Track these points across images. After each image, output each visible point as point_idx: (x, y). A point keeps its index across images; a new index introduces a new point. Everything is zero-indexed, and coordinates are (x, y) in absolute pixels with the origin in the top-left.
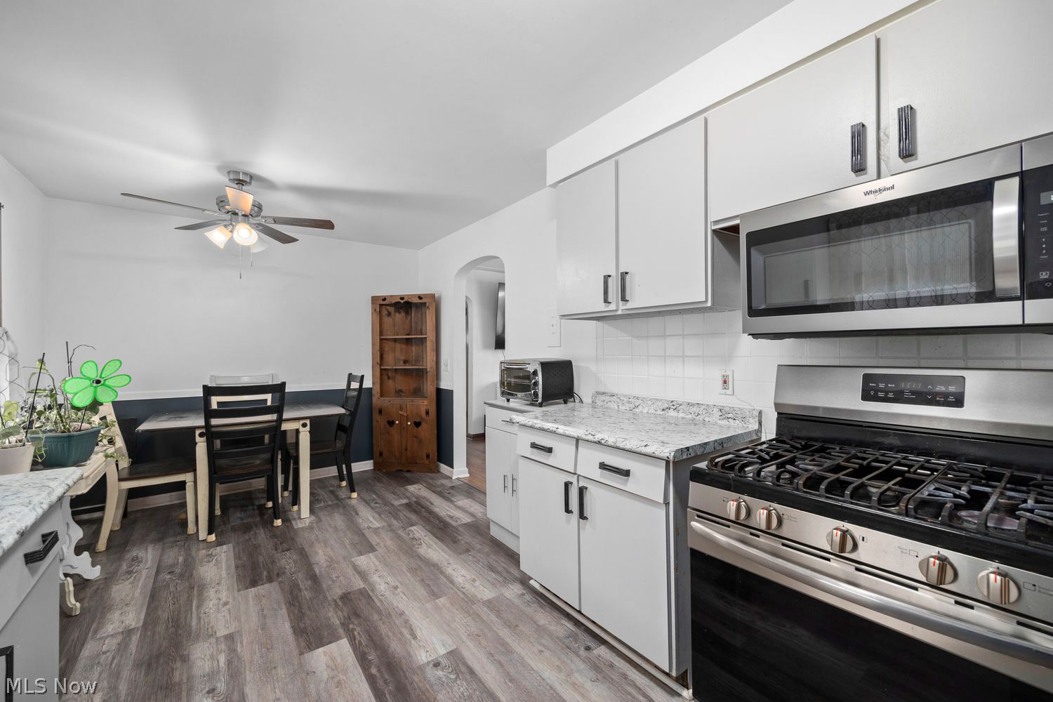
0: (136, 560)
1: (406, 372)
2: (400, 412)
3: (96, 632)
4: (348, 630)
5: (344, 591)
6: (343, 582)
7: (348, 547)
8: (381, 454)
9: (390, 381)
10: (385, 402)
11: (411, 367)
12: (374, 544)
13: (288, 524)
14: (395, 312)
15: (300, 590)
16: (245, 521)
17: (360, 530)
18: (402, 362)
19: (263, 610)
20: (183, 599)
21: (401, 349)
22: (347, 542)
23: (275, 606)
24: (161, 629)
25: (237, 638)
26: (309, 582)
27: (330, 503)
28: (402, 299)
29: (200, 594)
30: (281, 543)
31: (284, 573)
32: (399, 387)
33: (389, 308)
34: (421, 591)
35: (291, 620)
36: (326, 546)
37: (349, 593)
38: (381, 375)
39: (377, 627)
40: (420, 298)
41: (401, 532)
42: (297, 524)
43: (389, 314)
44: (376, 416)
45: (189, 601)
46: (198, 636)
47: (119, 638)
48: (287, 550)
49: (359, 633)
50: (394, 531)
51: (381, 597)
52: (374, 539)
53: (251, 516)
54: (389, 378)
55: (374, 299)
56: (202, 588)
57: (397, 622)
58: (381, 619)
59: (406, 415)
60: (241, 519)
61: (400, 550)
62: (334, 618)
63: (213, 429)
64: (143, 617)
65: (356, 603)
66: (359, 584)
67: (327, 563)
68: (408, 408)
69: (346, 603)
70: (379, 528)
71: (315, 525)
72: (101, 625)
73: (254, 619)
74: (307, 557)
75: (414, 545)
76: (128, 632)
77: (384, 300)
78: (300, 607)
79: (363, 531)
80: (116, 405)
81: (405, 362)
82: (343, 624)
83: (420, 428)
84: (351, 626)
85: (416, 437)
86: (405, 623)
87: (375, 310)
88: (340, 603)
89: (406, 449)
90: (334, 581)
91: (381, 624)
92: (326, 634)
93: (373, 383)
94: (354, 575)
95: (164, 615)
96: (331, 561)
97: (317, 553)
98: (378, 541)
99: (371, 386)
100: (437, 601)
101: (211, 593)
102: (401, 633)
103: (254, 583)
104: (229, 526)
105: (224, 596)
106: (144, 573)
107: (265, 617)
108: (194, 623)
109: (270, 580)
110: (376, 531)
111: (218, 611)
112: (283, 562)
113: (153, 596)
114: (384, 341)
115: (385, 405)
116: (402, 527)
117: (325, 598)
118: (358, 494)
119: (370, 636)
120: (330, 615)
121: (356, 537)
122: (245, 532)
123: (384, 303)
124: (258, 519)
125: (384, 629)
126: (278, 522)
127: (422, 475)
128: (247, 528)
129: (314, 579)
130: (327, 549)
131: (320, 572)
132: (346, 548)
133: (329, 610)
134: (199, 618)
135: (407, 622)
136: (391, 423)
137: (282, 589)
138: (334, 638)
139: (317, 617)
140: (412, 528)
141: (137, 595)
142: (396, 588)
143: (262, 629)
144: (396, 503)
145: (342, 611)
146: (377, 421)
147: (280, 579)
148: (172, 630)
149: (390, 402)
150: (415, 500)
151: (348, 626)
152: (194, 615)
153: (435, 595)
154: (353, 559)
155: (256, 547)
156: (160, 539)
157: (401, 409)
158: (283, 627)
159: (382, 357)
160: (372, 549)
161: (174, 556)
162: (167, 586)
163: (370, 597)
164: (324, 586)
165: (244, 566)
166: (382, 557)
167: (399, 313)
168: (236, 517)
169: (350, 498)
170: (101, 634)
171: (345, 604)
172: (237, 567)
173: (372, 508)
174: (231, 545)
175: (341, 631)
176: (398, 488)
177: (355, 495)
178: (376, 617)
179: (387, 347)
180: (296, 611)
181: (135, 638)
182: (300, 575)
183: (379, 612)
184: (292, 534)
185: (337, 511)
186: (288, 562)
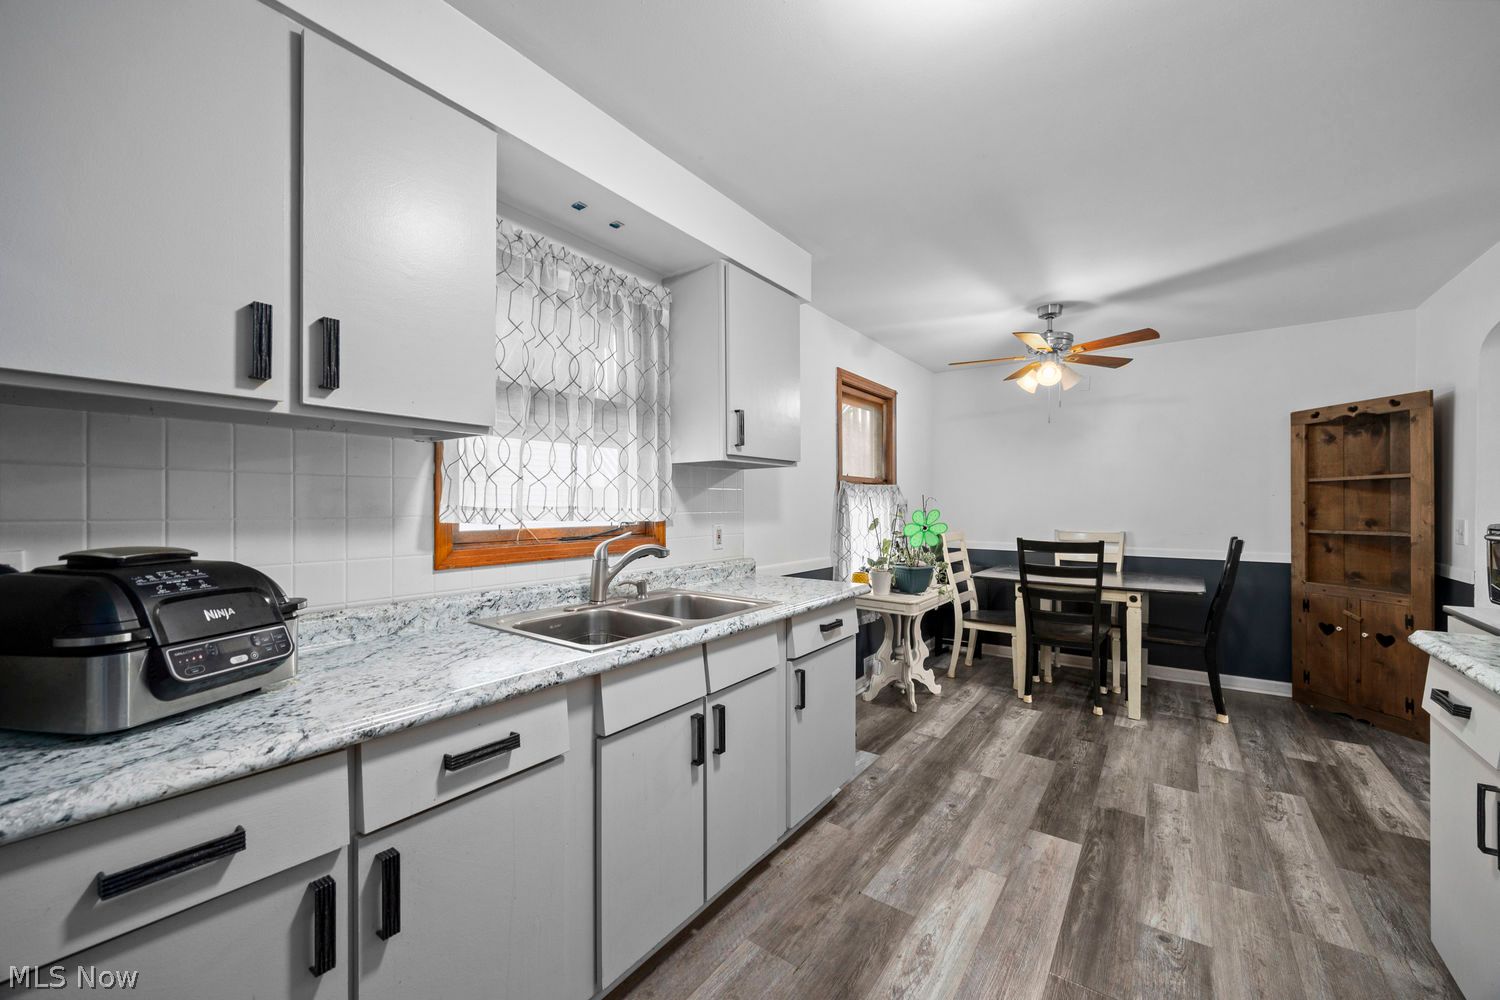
0: (967, 693)
1: (1370, 543)
2: (1345, 612)
3: (917, 728)
4: (1090, 841)
5: (1117, 807)
6: (1124, 799)
7: (1162, 770)
8: (1307, 677)
9: (1333, 557)
10: (1316, 591)
11: (1385, 534)
12: (1201, 783)
13: (1110, 717)
14: (1345, 433)
15: (1072, 780)
16: (1069, 697)
17: (1196, 761)
18: (1361, 525)
19: (1026, 777)
20: (979, 734)
21: (1360, 502)
22: (1165, 765)
23: (1039, 780)
24: (951, 747)
25: (993, 784)
26: (1087, 779)
27: (1181, 716)
28: (1353, 409)
29: (990, 739)
30: (1088, 732)
31: (1069, 758)
32: (1351, 568)
33: (1330, 429)
34: (1221, 866)
35: (1043, 798)
36: (1134, 757)
37: (1120, 812)
38: (1310, 545)
39: (1124, 858)
40: (1394, 402)
41: (1259, 793)
42: (1120, 721)
43: (1331, 439)
44: (1297, 612)
45: (980, 739)
46: (969, 766)
47: (926, 739)
48: (1089, 741)
49: (1099, 851)
50: (1248, 784)
51: (1155, 838)
52: (1205, 777)
53: (1079, 696)
54: (1329, 550)
55: (1296, 417)
56: (995, 734)
57: (1154, 871)
58: (1135, 856)
59: (1358, 618)
60: (1067, 694)
61: (1235, 809)
62: (1085, 821)
63: (1029, 585)
64: (946, 733)
65: (1120, 825)
66: (1141, 810)
67: (1122, 773)
68: (1364, 606)
69: (1109, 819)
70: (1226, 770)
71: (1139, 731)
72: (922, 725)
73: (1015, 780)
74: (1104, 756)
75: (1264, 815)
76: (932, 738)
77: (1316, 415)
78: (1060, 794)
79: (1198, 764)
80: (970, 552)
81: (1370, 523)
82: (1089, 832)
83: (1391, 648)
84: (1096, 840)
85: (1382, 663)
86: (1163, 878)
87: (1298, 435)
88: (1103, 815)
89: (1359, 681)
90: (1113, 792)
91: (1131, 860)
92: (1066, 829)
93: (1293, 557)
94: (1142, 800)
95: (959, 740)
96: (1128, 772)
97: (1118, 758)
98: (1211, 782)
99: (1288, 560)
100: (1235, 889)
101: (998, 742)
102: (1148, 884)
103: (1036, 752)
104: (1051, 696)
105: (1006, 749)
106: (967, 704)
107: (1024, 783)
108: (972, 756)
109: (1051, 757)
110: (1218, 772)
111: (994, 758)
112: (1076, 749)
113: (960, 724)
114: (1319, 487)
115: (1315, 595)
116: (1267, 786)
117: (1091, 801)
118: (1231, 721)
119: (1109, 860)
120: (1083, 817)
121: (1182, 766)
122: (1061, 707)
123: (1315, 420)
124: (1083, 700)
125: (1130, 866)
126: (1099, 711)
127: (1391, 736)
128: (1066, 704)
129: (1095, 779)
130: (1133, 761)
131: (1106, 777)
132: (1158, 770)
133: (1086, 812)
134: (978, 755)
135: (1166, 878)
136: (1328, 629)
137: (1056, 771)
138: (1071, 836)
139: (1069, 811)
140: (1283, 795)
141: (952, 717)
142: (1185, 841)
143: (1016, 790)
144: (1289, 754)
145: (1098, 822)
146: (1300, 620)
147: (1061, 762)
148: (956, 752)
149: (1328, 594)
150: (1333, 763)
151: (1093, 837)
152: (976, 751)
153: (1238, 882)
154: (1155, 785)
155: (1061, 724)
156: (991, 685)
157: (1349, 607)
158: (1034, 799)
159: (1311, 513)
160: (1192, 785)
161: (994, 701)
162: (973, 721)
163: (1142, 829)
164: (1099, 791)
165: (1038, 734)
166: (1200, 803)
167: (1356, 434)
168: (1064, 691)
169: (1215, 721)
170: (918, 731)
171: (1107, 818)
172: (1032, 733)
173: (1239, 745)
174: (1041, 713)
175: (1082, 836)
176: (1317, 738)
177: (1225, 719)
178: (1132, 850)
179: (1325, 496)
180: (1054, 795)
181: (934, 744)
182: (1083, 768)
183: (1140, 848)
184: (1107, 728)
185: (1182, 727)
186: (1081, 751)
